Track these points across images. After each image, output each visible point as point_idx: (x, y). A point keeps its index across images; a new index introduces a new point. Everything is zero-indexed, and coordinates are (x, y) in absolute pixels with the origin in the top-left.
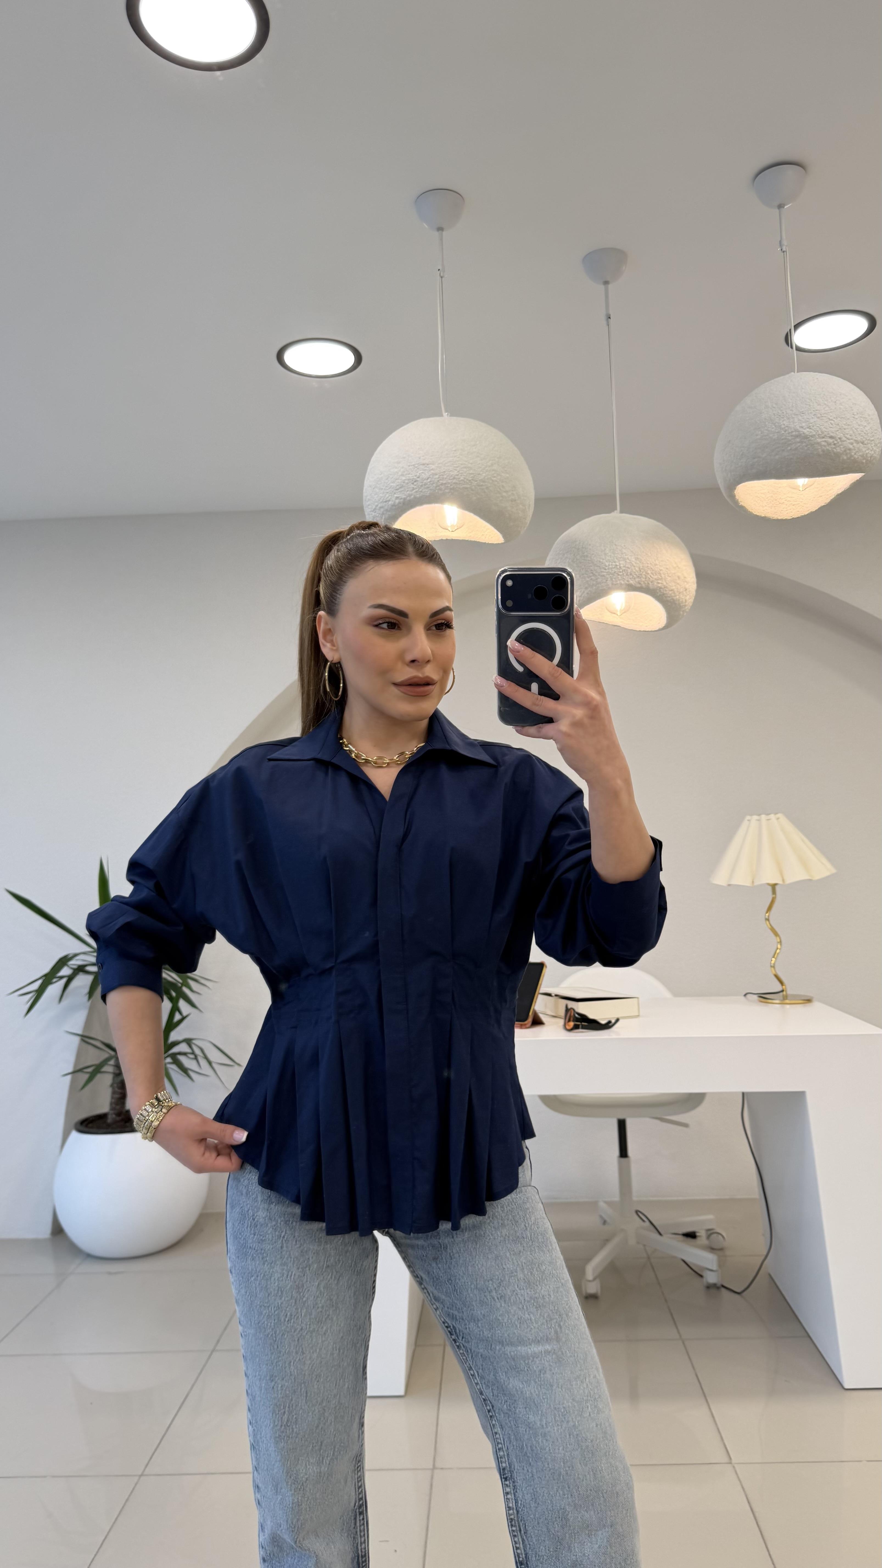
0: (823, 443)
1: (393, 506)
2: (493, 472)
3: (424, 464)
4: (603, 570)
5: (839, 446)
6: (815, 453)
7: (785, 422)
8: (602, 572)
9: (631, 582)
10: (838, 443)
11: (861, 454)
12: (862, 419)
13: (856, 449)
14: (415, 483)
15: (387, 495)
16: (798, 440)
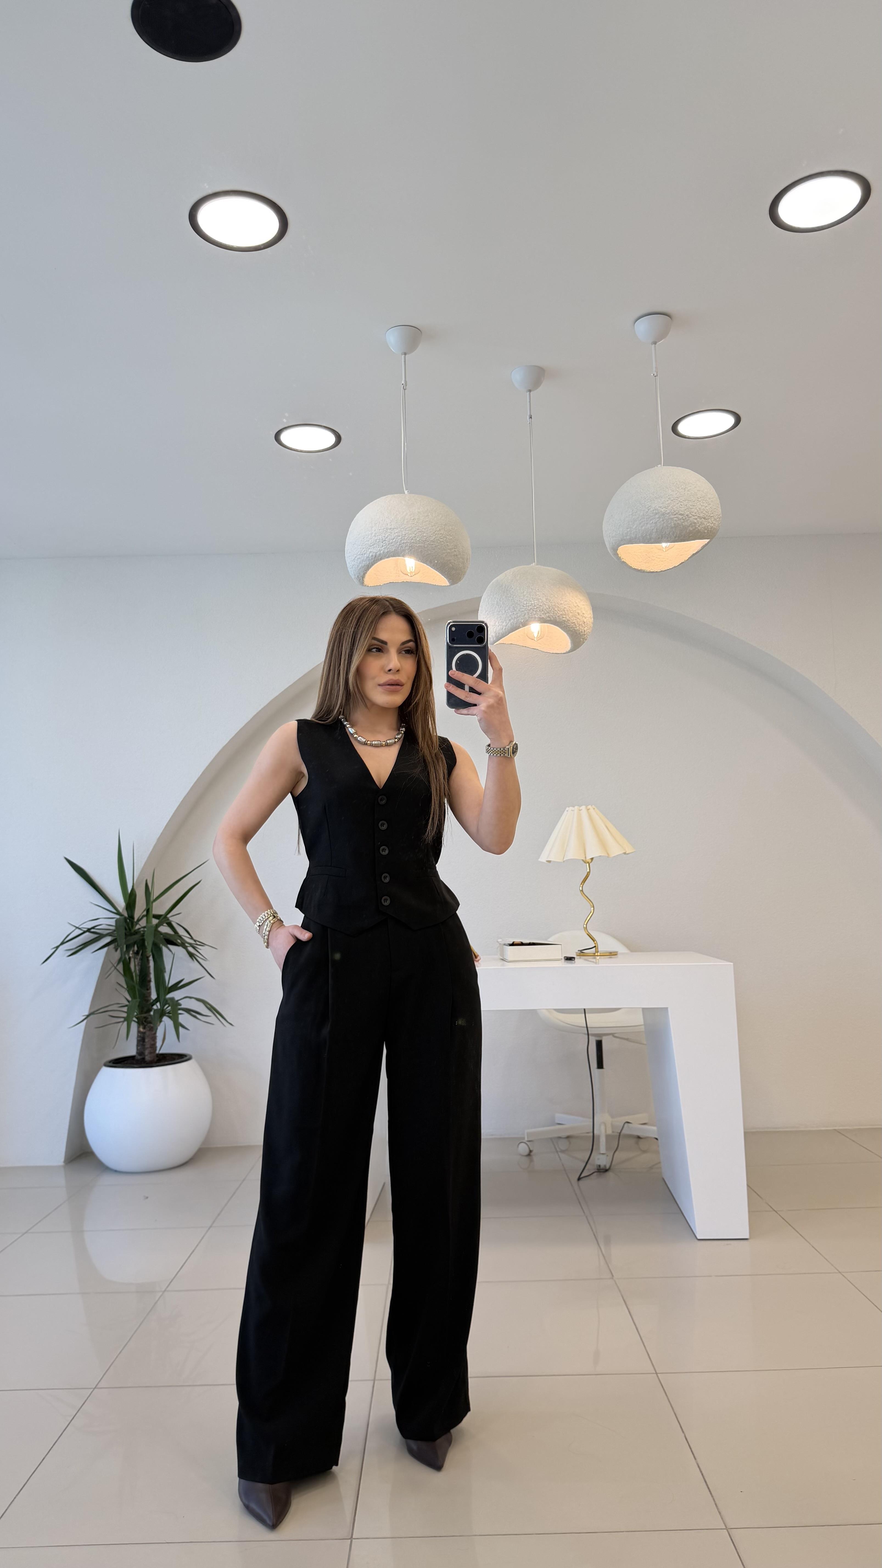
0: (675, 519)
1: (367, 558)
2: (441, 535)
3: (391, 529)
4: (522, 607)
5: (687, 520)
6: (669, 525)
7: (648, 503)
8: (521, 608)
9: (543, 616)
10: (686, 518)
11: (703, 526)
12: (704, 501)
13: (700, 523)
14: (384, 542)
15: (363, 550)
16: (657, 516)
